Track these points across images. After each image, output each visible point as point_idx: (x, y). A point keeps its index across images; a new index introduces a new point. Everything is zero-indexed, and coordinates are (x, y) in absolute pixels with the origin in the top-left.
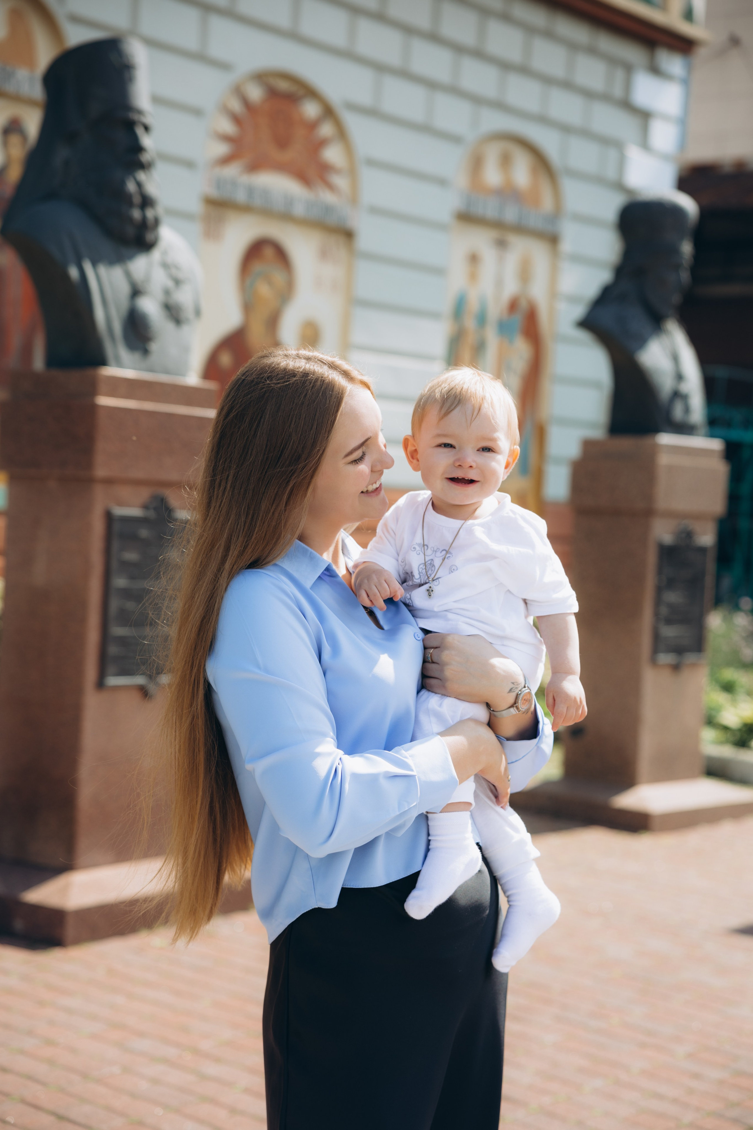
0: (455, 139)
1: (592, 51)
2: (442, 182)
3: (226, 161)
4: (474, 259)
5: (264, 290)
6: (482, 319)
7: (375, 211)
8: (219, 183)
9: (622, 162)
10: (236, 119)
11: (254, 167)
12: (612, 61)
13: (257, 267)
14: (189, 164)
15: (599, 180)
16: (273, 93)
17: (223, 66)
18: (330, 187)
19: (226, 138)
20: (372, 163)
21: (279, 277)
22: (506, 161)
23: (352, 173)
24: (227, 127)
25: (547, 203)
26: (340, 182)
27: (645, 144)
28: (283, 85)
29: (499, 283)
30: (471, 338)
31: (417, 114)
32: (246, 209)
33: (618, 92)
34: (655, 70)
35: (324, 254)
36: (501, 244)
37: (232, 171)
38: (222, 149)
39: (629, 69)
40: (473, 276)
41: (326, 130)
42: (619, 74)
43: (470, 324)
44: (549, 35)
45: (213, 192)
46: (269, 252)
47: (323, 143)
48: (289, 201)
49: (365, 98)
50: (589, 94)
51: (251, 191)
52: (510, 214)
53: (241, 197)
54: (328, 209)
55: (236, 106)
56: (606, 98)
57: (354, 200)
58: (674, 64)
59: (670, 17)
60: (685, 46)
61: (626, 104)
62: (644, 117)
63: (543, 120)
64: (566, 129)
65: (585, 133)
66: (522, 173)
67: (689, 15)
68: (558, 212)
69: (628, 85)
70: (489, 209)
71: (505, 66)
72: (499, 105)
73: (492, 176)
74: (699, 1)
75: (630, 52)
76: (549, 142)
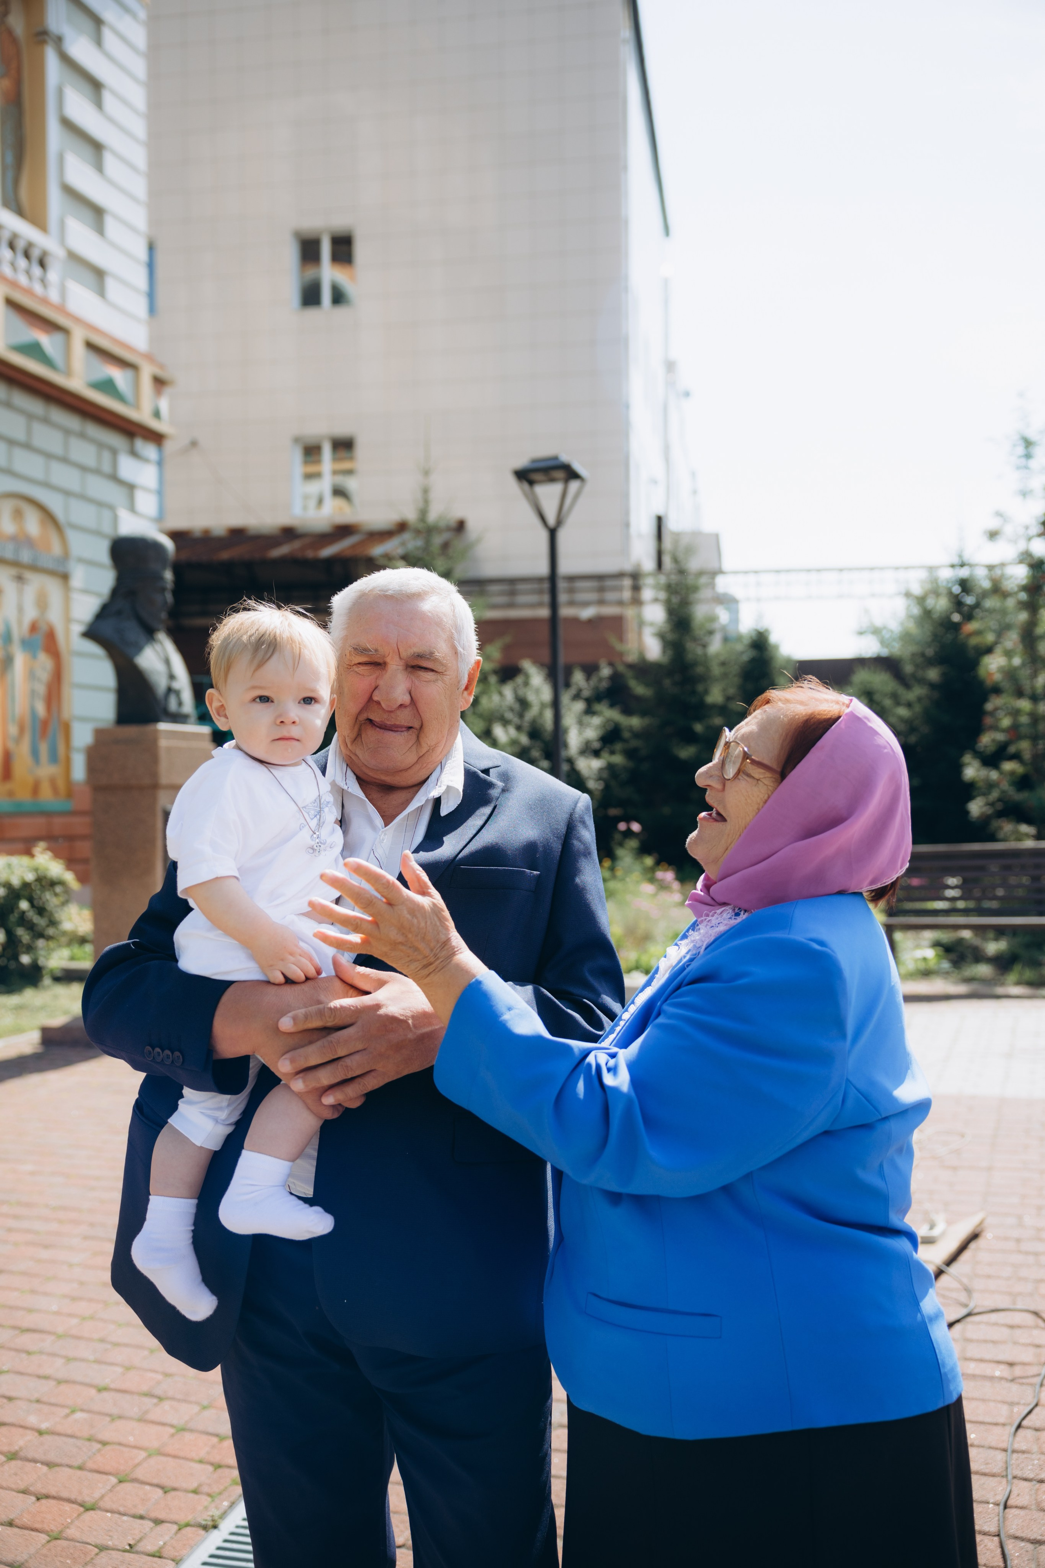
1: (82, 436)
6: (7, 639)
9: (115, 520)
12: (101, 445)
15: (99, 533)
22: (18, 514)
25: (56, 549)
27: (132, 508)
29: (20, 610)
33: (106, 468)
34: (134, 453)
36: (19, 579)
39: (114, 452)
42: (106, 455)
50: (83, 469)
52: (25, 556)
56: (97, 472)
58: (149, 450)
59: (142, 415)
60: (156, 438)
61: (114, 478)
62: (130, 487)
63: (46, 485)
64: (67, 493)
65: (83, 497)
66: (33, 525)
67: (157, 414)
68: (66, 555)
69: (115, 464)
70: (8, 553)
71: (11, 443)
72: (9, 472)
73: (7, 525)
74: (164, 404)
75: (114, 439)
76: (53, 502)
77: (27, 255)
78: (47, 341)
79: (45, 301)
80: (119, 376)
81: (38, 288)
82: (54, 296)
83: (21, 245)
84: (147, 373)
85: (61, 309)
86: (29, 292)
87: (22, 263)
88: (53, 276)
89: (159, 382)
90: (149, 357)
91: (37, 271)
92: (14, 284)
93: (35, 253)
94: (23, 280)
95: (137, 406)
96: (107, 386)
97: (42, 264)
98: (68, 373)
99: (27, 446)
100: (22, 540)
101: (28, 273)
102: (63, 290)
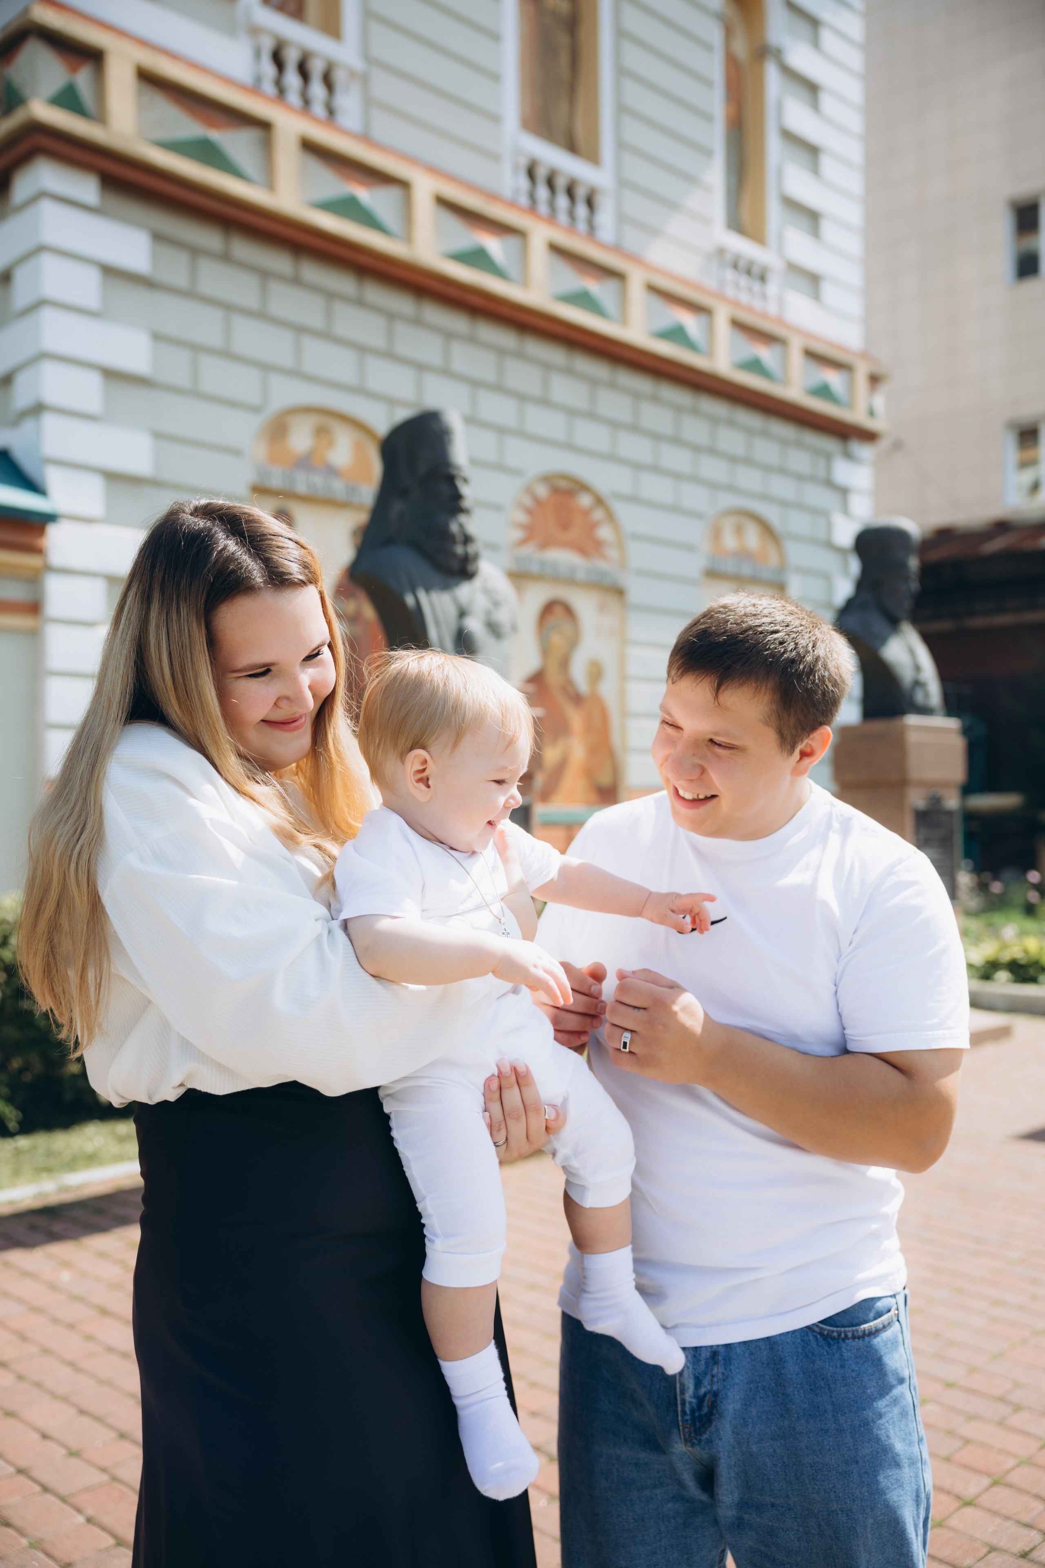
0: (697, 515)
1: (799, 445)
2: (690, 548)
3: (522, 542)
5: (557, 640)
7: (640, 573)
8: (519, 560)
9: (829, 527)
10: (529, 512)
11: (545, 545)
12: (816, 452)
13: (551, 622)
14: (494, 548)
15: (812, 541)
16: (556, 491)
17: (516, 472)
18: (604, 557)
19: (521, 526)
20: (636, 537)
21: (568, 628)
22: (739, 530)
23: (620, 545)
24: (522, 517)
25: (773, 560)
26: (612, 553)
27: (846, 512)
28: (563, 484)
31: (668, 499)
32: (539, 578)
33: (821, 473)
34: (848, 456)
35: (602, 608)
37: (528, 550)
38: (518, 534)
39: (829, 456)
41: (598, 515)
42: (822, 462)
44: (765, 434)
45: (515, 567)
46: (559, 611)
47: (596, 525)
48: (573, 570)
49: (626, 489)
50: (800, 478)
51: (543, 564)
52: (746, 570)
53: (535, 568)
54: (604, 574)
55: (528, 501)
56: (812, 479)
57: (623, 564)
58: (864, 451)
59: (856, 416)
60: (869, 436)
61: (829, 483)
62: (844, 492)
63: (765, 497)
64: (784, 504)
65: (800, 506)
66: (753, 538)
67: (871, 413)
68: (782, 568)
69: (829, 469)
70: (730, 567)
71: (733, 459)
72: (731, 489)
73: (730, 541)
74: (879, 402)
75: (828, 444)
76: (771, 514)
77: (749, 272)
78: (766, 354)
79: (764, 315)
80: (834, 379)
81: (758, 304)
82: (772, 308)
83: (742, 264)
84: (862, 372)
85: (780, 321)
86: (750, 309)
87: (744, 281)
88: (772, 288)
89: (874, 380)
90: (864, 355)
91: (756, 286)
92: (736, 304)
93: (755, 270)
94: (744, 298)
95: (850, 406)
96: (823, 391)
97: (763, 278)
98: (785, 382)
99: (748, 461)
100: (743, 554)
101: (750, 291)
102: (781, 302)
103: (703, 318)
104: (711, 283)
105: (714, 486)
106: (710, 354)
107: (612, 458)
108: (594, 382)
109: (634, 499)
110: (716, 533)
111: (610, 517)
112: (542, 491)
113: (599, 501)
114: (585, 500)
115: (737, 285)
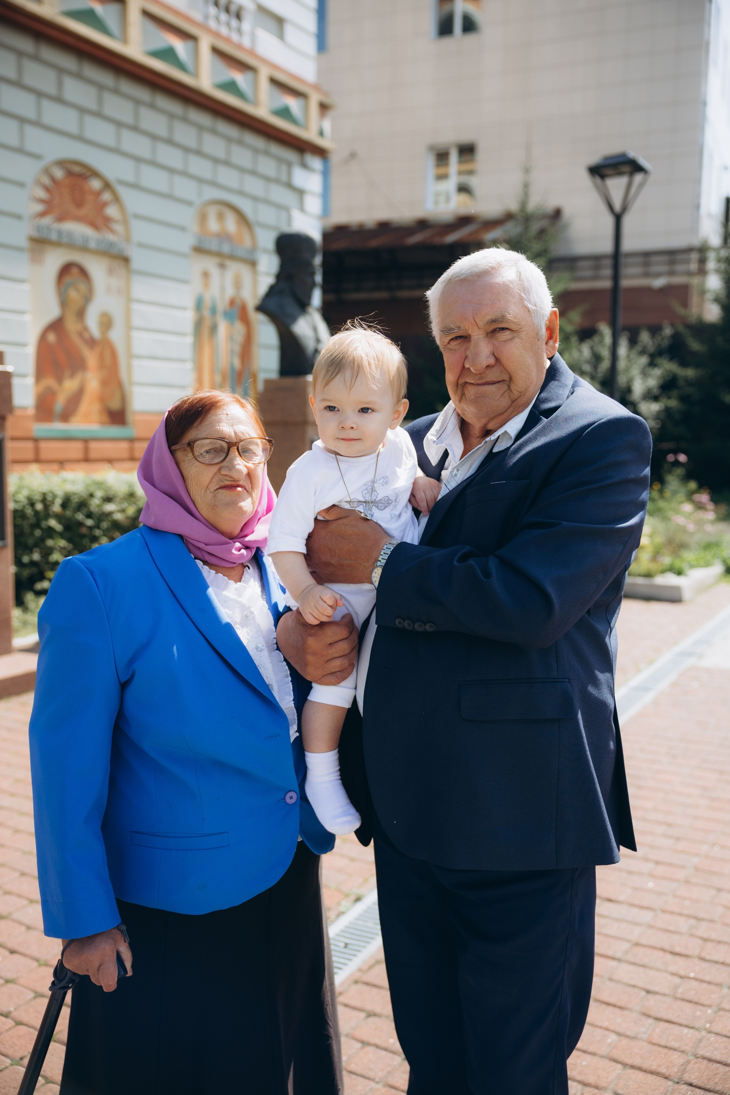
0: (189, 203)
1: (267, 153)
2: (182, 229)
3: (42, 214)
4: (206, 275)
5: (73, 294)
6: (214, 311)
7: (141, 245)
8: (39, 229)
9: (289, 220)
10: (47, 189)
11: (61, 219)
12: (280, 160)
13: (68, 279)
14: (18, 217)
16: (70, 174)
17: (36, 157)
18: (112, 231)
19: (41, 201)
20: (137, 216)
21: (82, 287)
22: (221, 217)
23: (125, 223)
24: (42, 194)
25: (248, 242)
26: (118, 228)
27: (302, 208)
28: (77, 169)
29: (223, 289)
30: (207, 323)
31: (164, 188)
32: (58, 244)
33: (284, 178)
34: (304, 166)
35: (111, 272)
36: (222, 266)
37: (47, 221)
38: (39, 208)
39: (290, 165)
40: (206, 285)
41: (107, 196)
42: (284, 168)
43: (207, 313)
44: (240, 143)
45: (35, 234)
46: (75, 271)
47: (105, 205)
48: (86, 240)
49: (130, 177)
50: (268, 179)
51: (60, 233)
52: (226, 249)
53: (54, 237)
54: (111, 244)
55: (46, 181)
56: (277, 181)
57: (128, 239)
58: (316, 163)
59: (310, 135)
60: (321, 152)
61: (289, 185)
62: (301, 193)
63: (241, 193)
64: (255, 199)
65: (267, 202)
66: (231, 224)
67: (321, 133)
68: (254, 247)
69: (289, 174)
70: (213, 246)
71: (216, 161)
72: (214, 184)
73: (213, 226)
74: (327, 125)
75: (290, 155)
76: (246, 206)
77: (227, 10)
78: (241, 79)
79: (239, 47)
80: (293, 103)
81: (235, 37)
82: (246, 42)
84: (315, 99)
85: (252, 52)
86: (228, 40)
87: (224, 17)
88: (246, 26)
89: (324, 107)
90: (316, 87)
91: (234, 23)
92: (217, 35)
93: (233, 8)
94: (224, 31)
95: (306, 127)
96: (285, 113)
97: (238, 16)
98: (256, 103)
99: (227, 163)
100: (223, 236)
101: (228, 25)
102: (253, 37)
103: (190, 44)
104: (198, 16)
105: (200, 180)
106: (196, 75)
107: (116, 151)
108: (101, 88)
109: (135, 186)
110: (203, 218)
111: (117, 199)
112: (59, 174)
113: (107, 186)
114: (95, 184)
115: (217, 19)
